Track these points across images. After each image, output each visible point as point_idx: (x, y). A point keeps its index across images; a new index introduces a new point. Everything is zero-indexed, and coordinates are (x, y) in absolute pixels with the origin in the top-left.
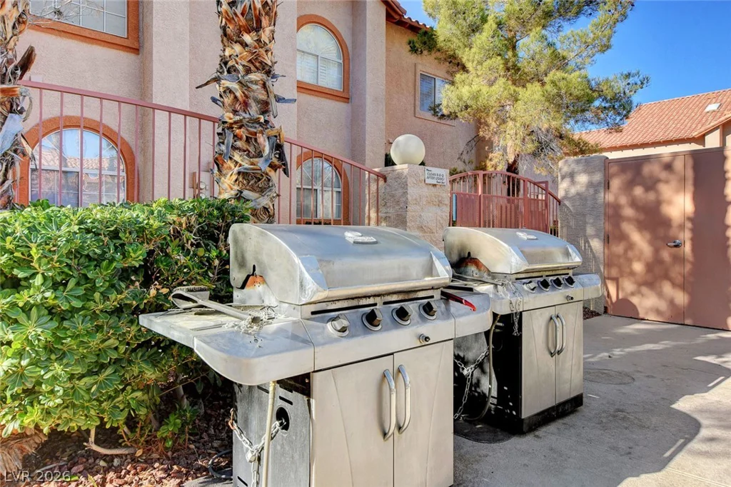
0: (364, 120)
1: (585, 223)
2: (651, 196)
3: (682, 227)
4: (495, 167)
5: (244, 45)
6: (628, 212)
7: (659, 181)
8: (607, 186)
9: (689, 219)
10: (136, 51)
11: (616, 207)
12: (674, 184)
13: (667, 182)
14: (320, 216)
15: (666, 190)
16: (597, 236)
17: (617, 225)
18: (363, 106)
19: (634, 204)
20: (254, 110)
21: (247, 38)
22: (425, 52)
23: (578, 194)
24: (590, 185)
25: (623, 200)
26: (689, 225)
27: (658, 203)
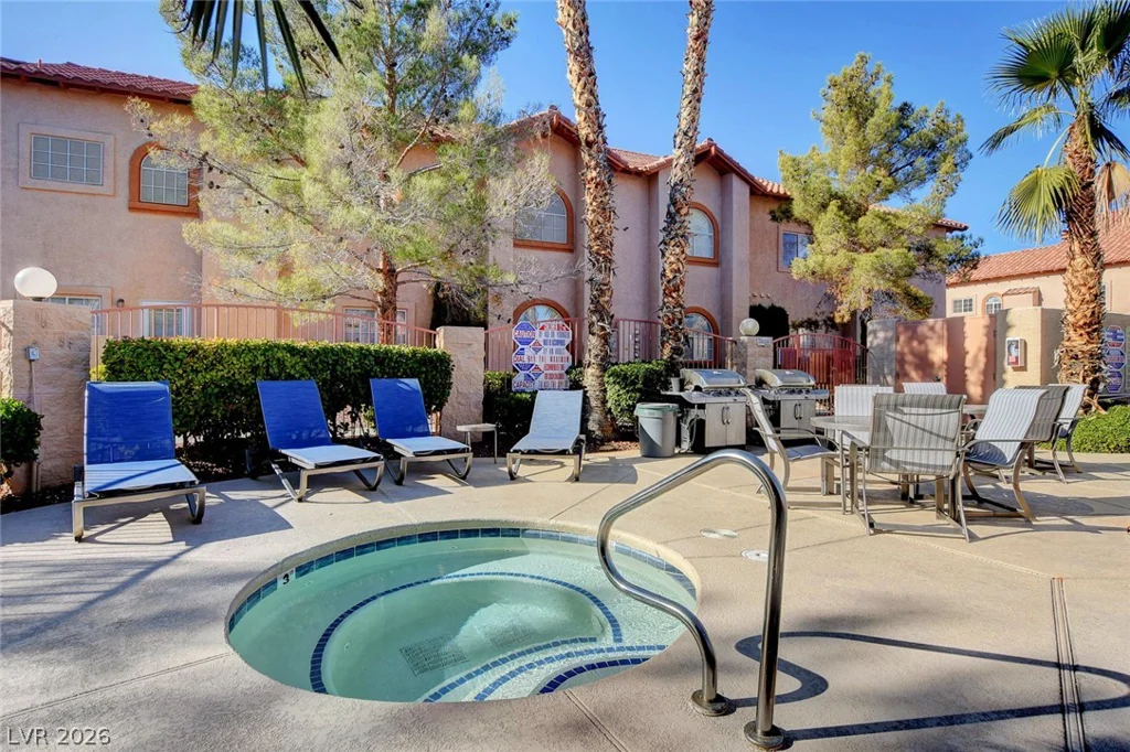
0: (731, 281)
1: (883, 365)
2: (922, 348)
3: (940, 368)
4: (843, 317)
5: (673, 298)
6: (909, 358)
7: (927, 337)
8: (898, 340)
9: (943, 362)
10: (571, 251)
11: (902, 354)
12: (935, 340)
13: (931, 338)
14: (696, 358)
15: (931, 344)
16: (890, 374)
17: (902, 367)
18: (730, 270)
19: (912, 352)
20: (677, 322)
21: (674, 295)
22: (785, 221)
23: (878, 345)
24: (886, 339)
25: (906, 350)
26: (945, 366)
27: (927, 352)
